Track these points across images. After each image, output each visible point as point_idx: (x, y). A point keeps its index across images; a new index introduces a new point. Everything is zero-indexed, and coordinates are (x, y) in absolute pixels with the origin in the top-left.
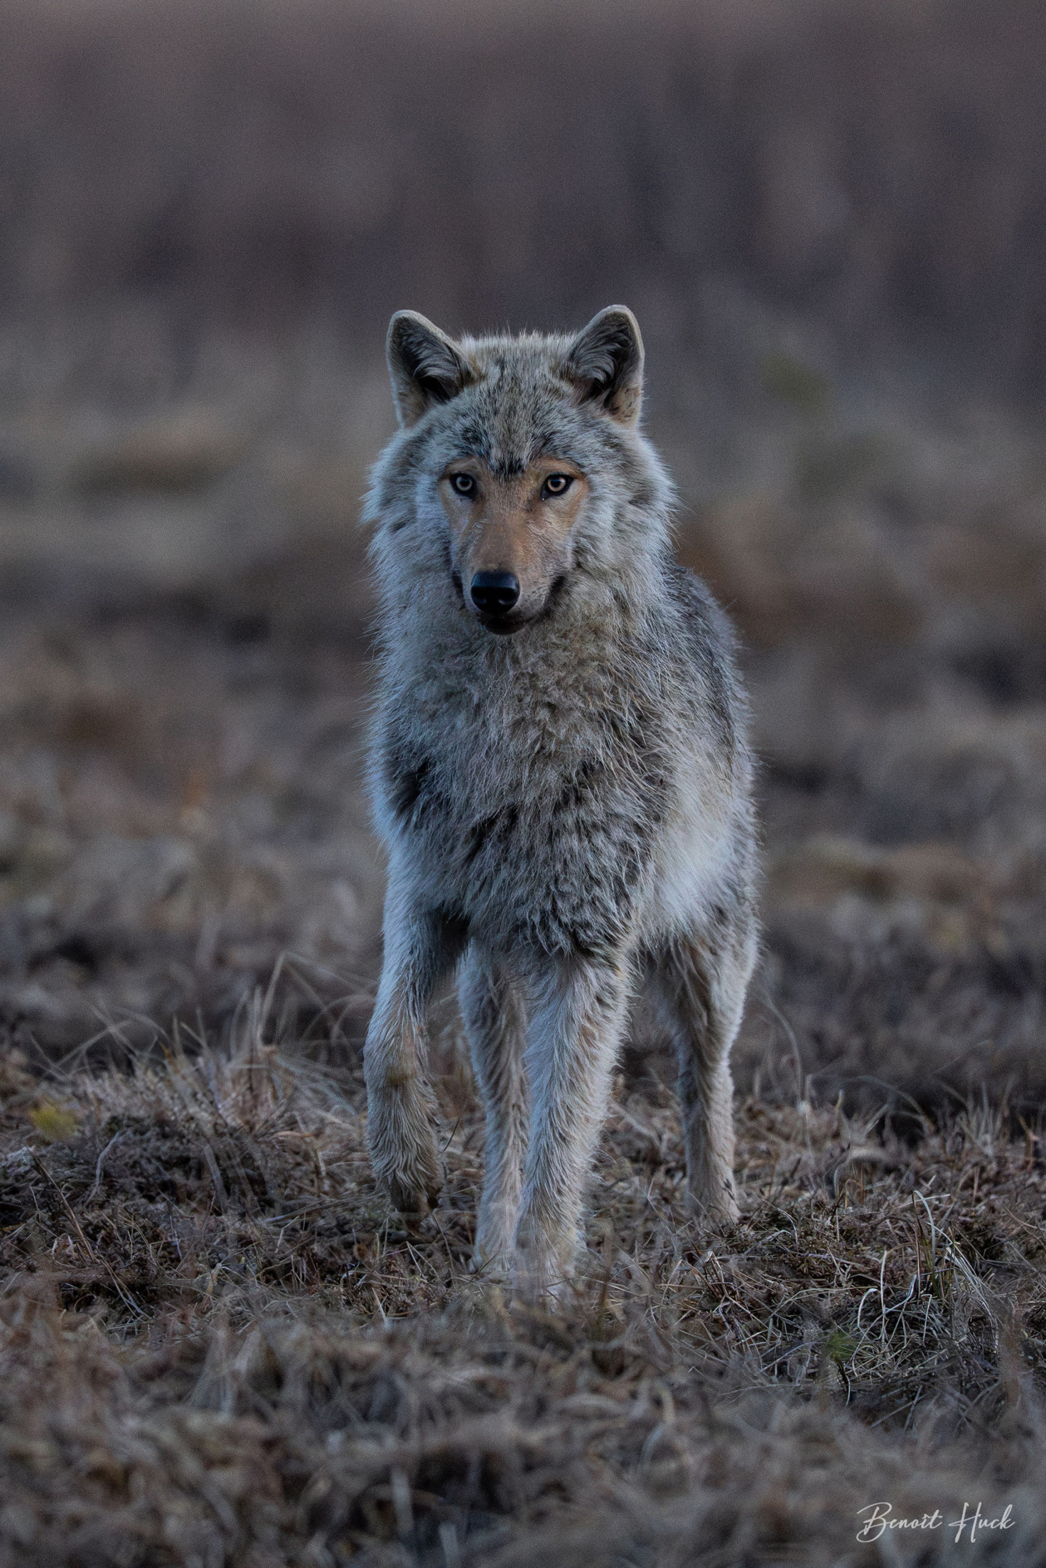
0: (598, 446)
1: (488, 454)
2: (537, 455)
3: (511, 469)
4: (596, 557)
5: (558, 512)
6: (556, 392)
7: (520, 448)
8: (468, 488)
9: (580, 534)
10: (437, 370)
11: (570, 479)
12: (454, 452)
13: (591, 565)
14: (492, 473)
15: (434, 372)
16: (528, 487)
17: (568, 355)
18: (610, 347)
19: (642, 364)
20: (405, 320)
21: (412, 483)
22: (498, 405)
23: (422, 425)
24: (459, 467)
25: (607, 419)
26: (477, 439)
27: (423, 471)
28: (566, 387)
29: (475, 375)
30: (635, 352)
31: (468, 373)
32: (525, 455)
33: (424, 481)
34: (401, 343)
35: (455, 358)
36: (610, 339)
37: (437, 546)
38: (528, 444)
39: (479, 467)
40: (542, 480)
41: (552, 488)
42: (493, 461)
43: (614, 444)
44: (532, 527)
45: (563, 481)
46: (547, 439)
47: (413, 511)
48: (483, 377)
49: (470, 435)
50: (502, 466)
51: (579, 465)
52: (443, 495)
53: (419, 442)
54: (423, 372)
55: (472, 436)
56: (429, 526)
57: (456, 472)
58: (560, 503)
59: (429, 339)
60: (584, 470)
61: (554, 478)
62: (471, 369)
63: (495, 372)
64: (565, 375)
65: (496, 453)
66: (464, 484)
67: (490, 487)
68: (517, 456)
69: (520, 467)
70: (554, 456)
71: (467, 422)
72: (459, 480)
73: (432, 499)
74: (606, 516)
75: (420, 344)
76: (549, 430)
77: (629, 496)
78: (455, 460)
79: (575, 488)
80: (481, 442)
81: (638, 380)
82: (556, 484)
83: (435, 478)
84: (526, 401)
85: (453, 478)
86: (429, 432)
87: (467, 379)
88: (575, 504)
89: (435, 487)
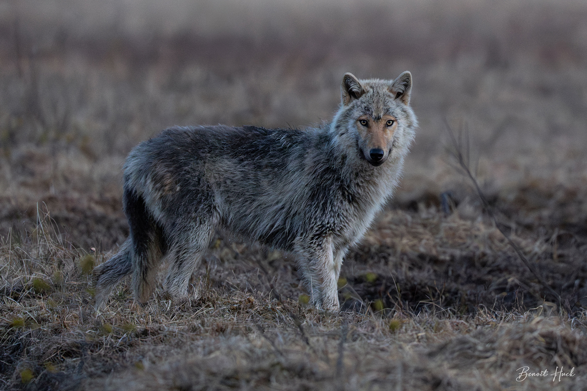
0: (400, 112)
1: (372, 114)
2: (385, 114)
3: (378, 119)
4: (398, 143)
5: (390, 131)
6: (389, 96)
7: (380, 113)
8: (365, 124)
9: (395, 137)
10: (355, 89)
11: (393, 121)
12: (361, 114)
13: (396, 144)
14: (373, 120)
15: (354, 90)
16: (382, 123)
17: (392, 85)
18: (404, 83)
19: (411, 88)
20: (348, 75)
21: (347, 122)
22: (374, 100)
23: (351, 105)
24: (364, 118)
25: (402, 104)
26: (368, 110)
27: (351, 118)
28: (391, 95)
29: (365, 91)
30: (410, 85)
31: (363, 90)
32: (382, 115)
33: (351, 122)
34: (345, 82)
35: (360, 87)
36: (404, 81)
37: (355, 140)
38: (383, 111)
39: (369, 118)
40: (386, 121)
41: (388, 124)
42: (373, 116)
43: (404, 111)
44: (384, 135)
45: (391, 122)
46: (388, 110)
47: (347, 130)
48: (368, 92)
49: (366, 108)
50: (376, 118)
51: (396, 117)
52: (357, 125)
53: (350, 110)
54: (351, 90)
55: (367, 109)
56: (353, 134)
57: (361, 119)
58: (390, 128)
59: (354, 81)
60: (397, 119)
61: (389, 121)
62: (364, 89)
63: (371, 90)
64: (391, 91)
65: (374, 114)
66: (364, 122)
67: (372, 123)
68: (380, 115)
69: (380, 118)
70: (389, 115)
71: (365, 105)
72: (362, 121)
73: (354, 127)
74: (401, 131)
75: (351, 82)
76: (388, 107)
77: (407, 125)
78: (362, 116)
79: (395, 123)
80: (369, 111)
81: (410, 92)
82: (389, 123)
83: (355, 121)
84: (382, 99)
85: (360, 121)
86: (353, 107)
87: (363, 92)
88: (394, 129)
89: (355, 123)
